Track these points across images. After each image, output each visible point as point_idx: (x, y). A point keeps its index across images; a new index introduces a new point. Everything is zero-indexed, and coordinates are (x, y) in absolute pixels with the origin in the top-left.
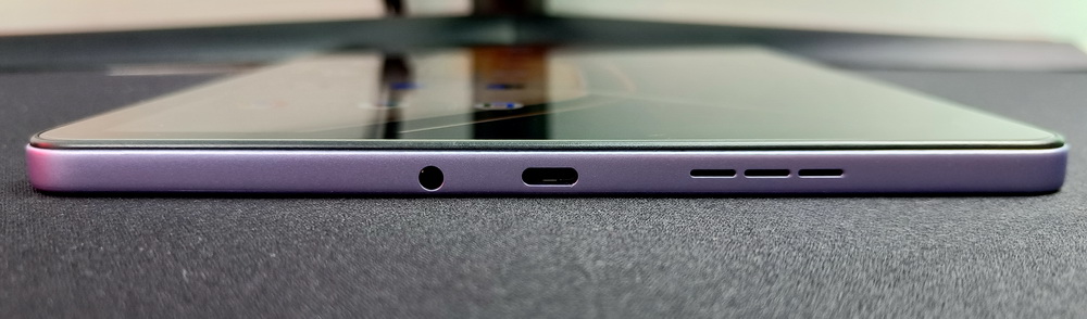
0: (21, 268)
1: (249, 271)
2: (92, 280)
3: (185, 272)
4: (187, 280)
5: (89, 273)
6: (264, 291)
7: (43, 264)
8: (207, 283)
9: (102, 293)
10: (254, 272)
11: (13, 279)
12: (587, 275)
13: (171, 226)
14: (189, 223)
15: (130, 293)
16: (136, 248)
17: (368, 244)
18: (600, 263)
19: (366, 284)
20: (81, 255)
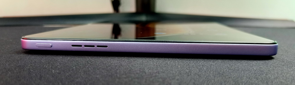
0: (17, 69)
1: (68, 71)
2: (32, 72)
3: (53, 71)
4: (54, 72)
5: (32, 71)
6: (71, 75)
7: (22, 69)
8: (58, 73)
9: (34, 75)
10: (69, 71)
11: (15, 71)
12: (145, 73)
13: (52, 61)
14: (56, 61)
15: (40, 75)
16: (44, 66)
17: (97, 66)
18: (150, 71)
19: (94, 74)
20: (31, 67)
